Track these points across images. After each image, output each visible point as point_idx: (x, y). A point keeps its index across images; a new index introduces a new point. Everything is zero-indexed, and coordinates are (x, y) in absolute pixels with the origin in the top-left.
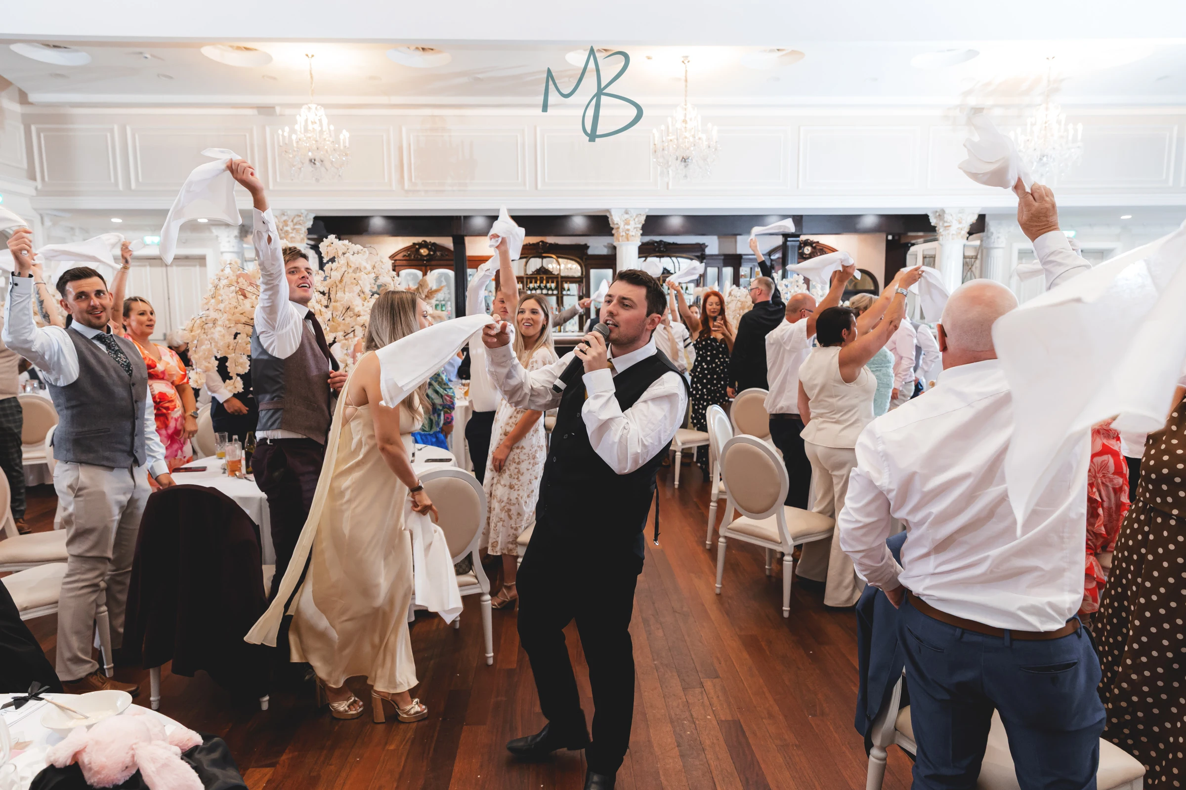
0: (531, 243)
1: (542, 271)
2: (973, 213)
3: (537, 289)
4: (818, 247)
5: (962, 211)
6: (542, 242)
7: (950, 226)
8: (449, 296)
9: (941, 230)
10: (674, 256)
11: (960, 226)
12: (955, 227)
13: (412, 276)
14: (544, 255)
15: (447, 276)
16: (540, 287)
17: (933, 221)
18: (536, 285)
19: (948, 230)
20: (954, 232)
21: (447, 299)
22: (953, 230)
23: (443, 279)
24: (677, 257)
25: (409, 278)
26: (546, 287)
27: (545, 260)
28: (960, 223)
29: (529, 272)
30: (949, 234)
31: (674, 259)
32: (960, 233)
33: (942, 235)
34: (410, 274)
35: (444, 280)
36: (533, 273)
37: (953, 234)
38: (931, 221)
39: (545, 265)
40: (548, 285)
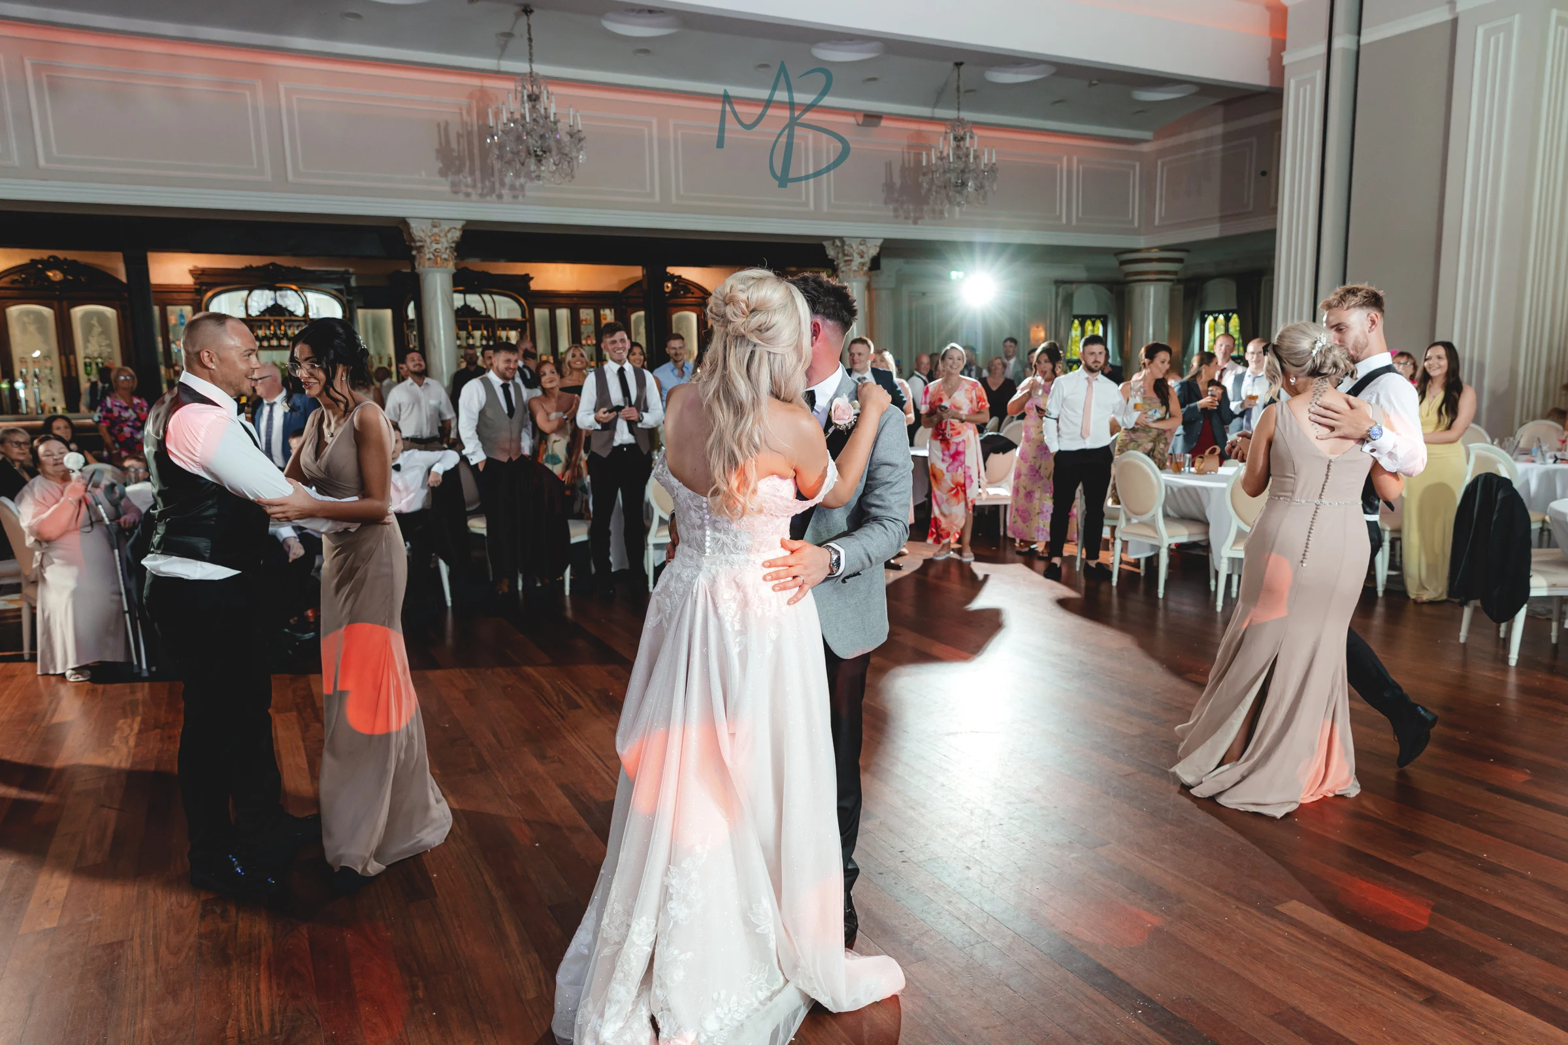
0: (254, 265)
1: (276, 310)
2: (875, 246)
3: (272, 339)
4: (681, 284)
5: (863, 240)
6: (273, 264)
7: (851, 261)
8: (109, 350)
9: (841, 265)
10: (485, 293)
11: (862, 260)
12: (857, 260)
13: (32, 316)
14: (278, 285)
15: (101, 317)
16: (275, 335)
17: (831, 253)
18: (268, 332)
19: (849, 265)
20: (856, 268)
21: (105, 355)
22: (855, 265)
23: (95, 322)
24: (491, 294)
25: (25, 319)
26: (285, 335)
27: (278, 293)
28: (862, 257)
29: (254, 312)
30: (850, 270)
31: (487, 297)
32: (862, 269)
33: (843, 272)
34: (28, 313)
35: (96, 324)
36: (263, 313)
37: (855, 271)
38: (827, 252)
39: (280, 302)
40: (289, 332)
